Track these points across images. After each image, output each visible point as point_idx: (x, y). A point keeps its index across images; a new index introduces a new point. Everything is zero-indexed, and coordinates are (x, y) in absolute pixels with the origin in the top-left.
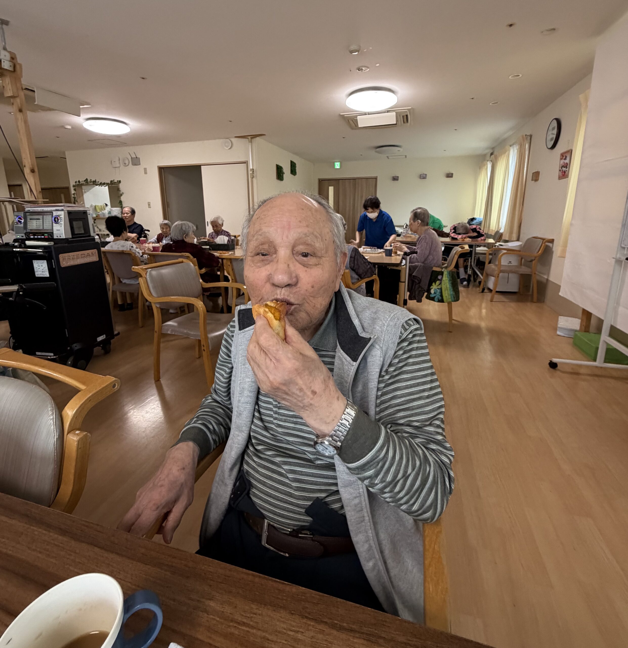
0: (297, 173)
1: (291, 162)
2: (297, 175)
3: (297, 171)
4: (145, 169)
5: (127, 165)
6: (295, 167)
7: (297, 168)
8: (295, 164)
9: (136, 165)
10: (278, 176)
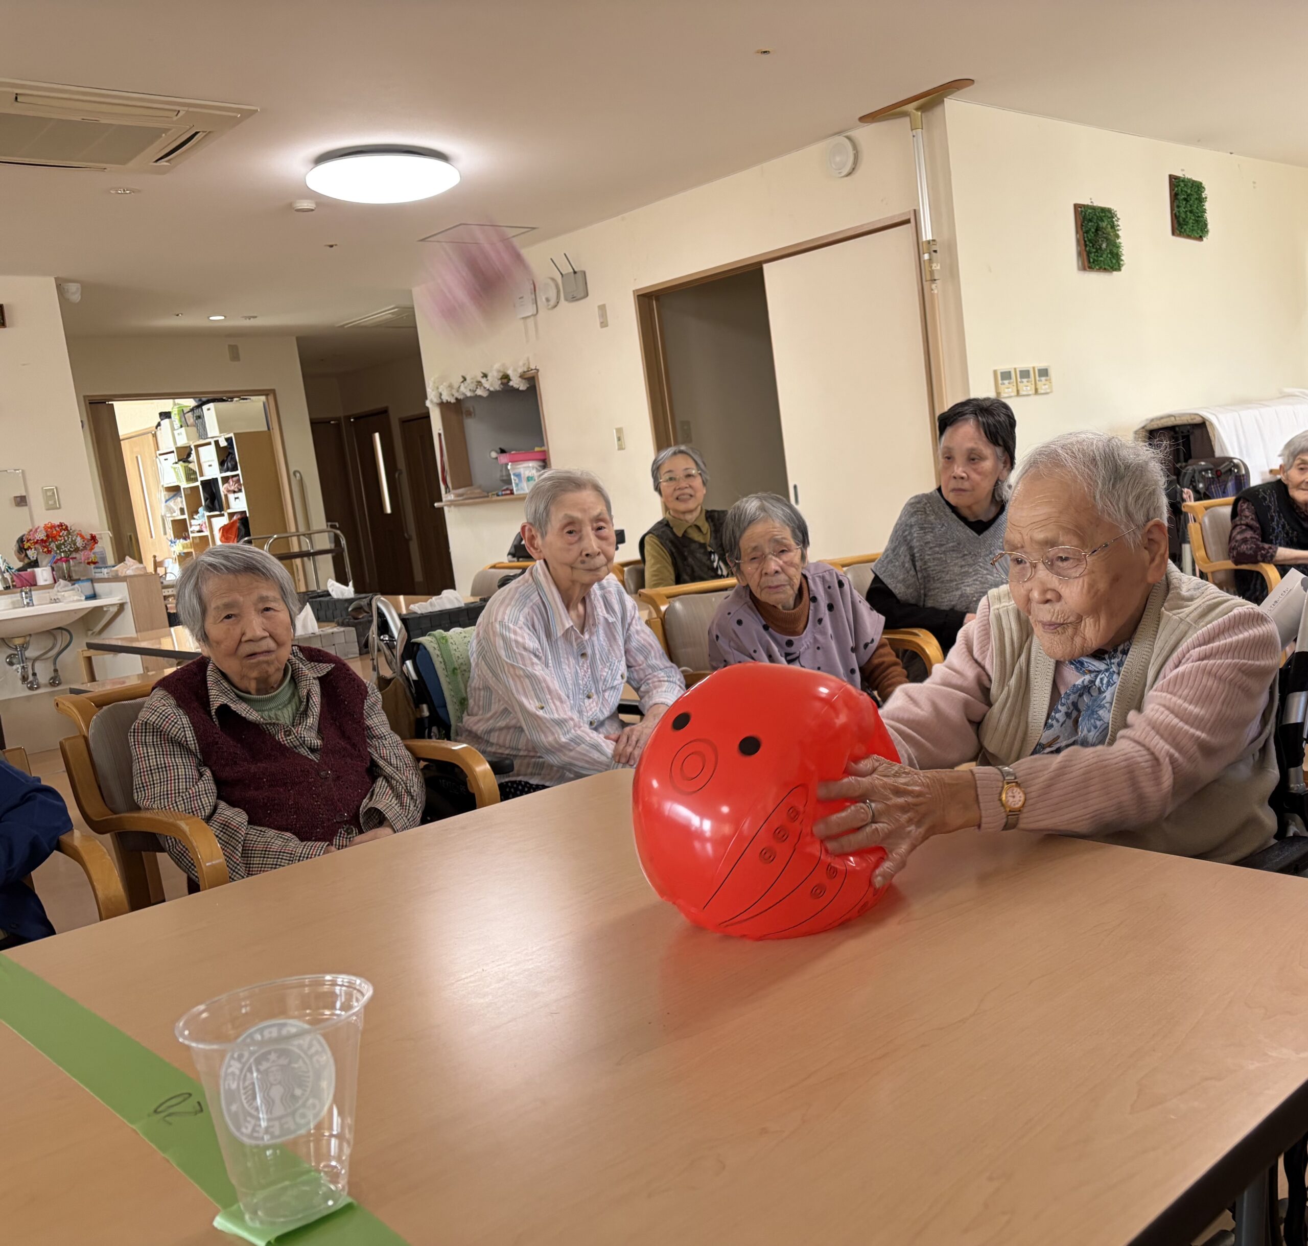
0: (1209, 227)
1: (1174, 181)
2: (1210, 234)
3: (1211, 216)
4: (602, 308)
5: (552, 303)
6: (1201, 200)
7: (1207, 205)
8: (1198, 187)
9: (574, 299)
10: (1089, 253)
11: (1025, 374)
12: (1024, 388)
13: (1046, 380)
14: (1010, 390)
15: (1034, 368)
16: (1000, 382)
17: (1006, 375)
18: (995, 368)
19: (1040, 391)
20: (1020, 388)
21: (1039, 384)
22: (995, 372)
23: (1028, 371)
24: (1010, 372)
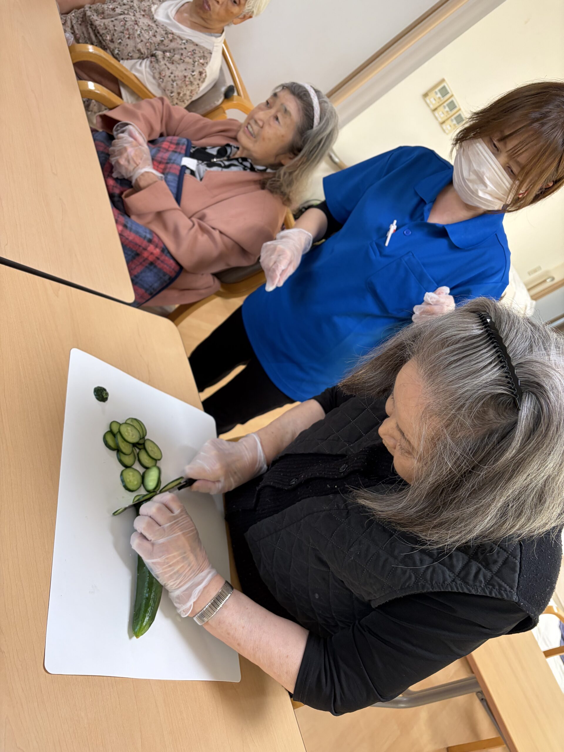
11: (452, 106)
12: (441, 113)
13: (454, 125)
14: (434, 102)
15: (460, 110)
16: (437, 90)
17: (444, 92)
18: (446, 79)
19: (444, 126)
20: (439, 109)
21: (449, 122)
22: (443, 80)
23: (455, 107)
24: (448, 93)
